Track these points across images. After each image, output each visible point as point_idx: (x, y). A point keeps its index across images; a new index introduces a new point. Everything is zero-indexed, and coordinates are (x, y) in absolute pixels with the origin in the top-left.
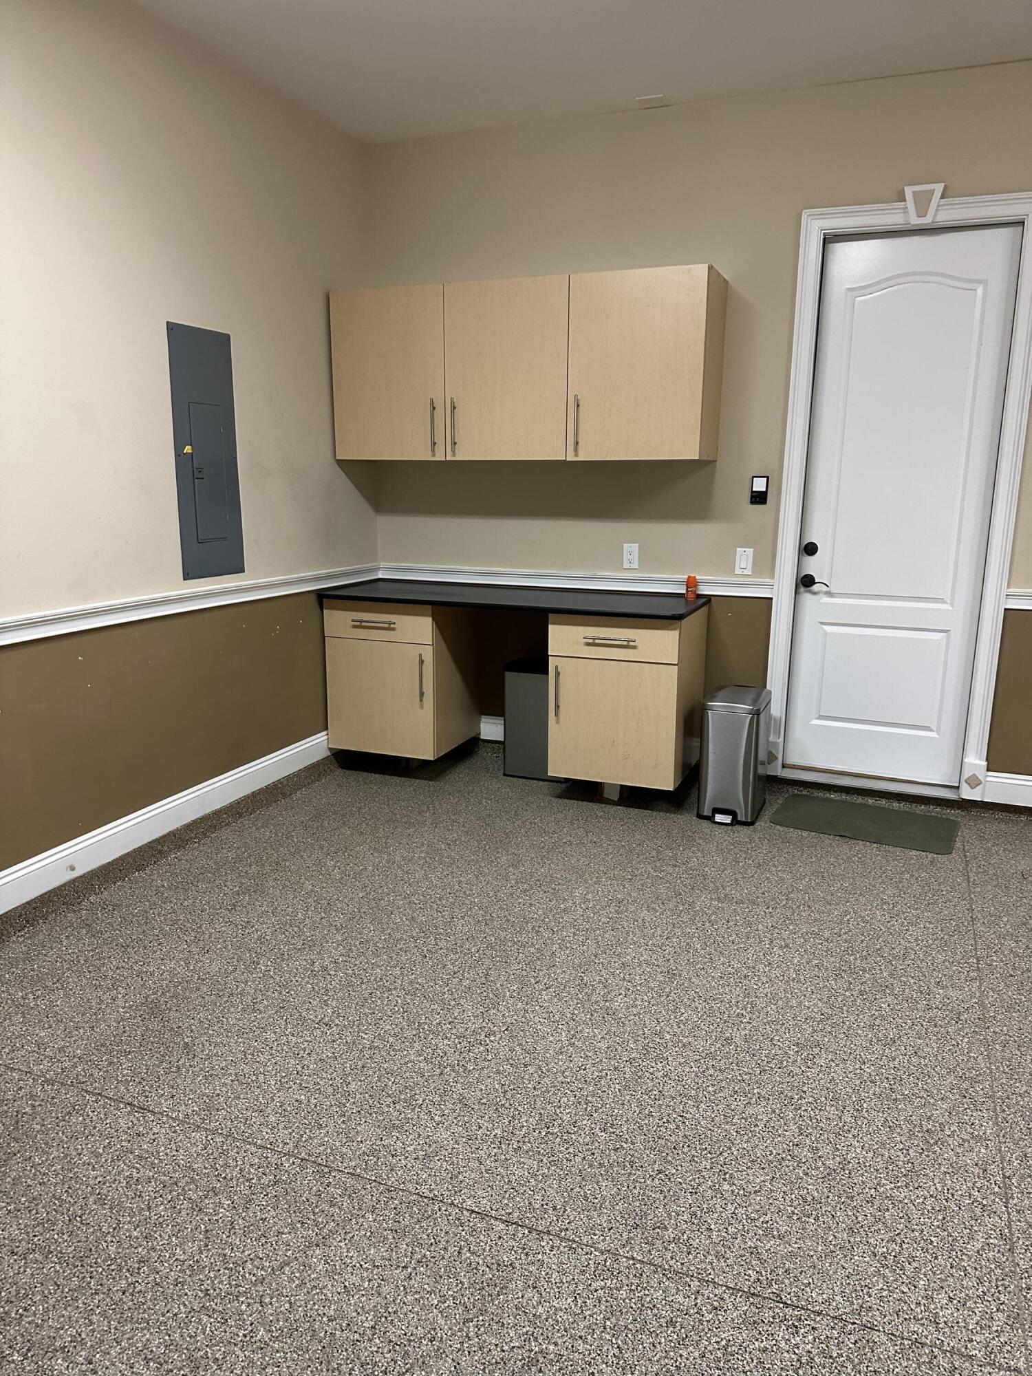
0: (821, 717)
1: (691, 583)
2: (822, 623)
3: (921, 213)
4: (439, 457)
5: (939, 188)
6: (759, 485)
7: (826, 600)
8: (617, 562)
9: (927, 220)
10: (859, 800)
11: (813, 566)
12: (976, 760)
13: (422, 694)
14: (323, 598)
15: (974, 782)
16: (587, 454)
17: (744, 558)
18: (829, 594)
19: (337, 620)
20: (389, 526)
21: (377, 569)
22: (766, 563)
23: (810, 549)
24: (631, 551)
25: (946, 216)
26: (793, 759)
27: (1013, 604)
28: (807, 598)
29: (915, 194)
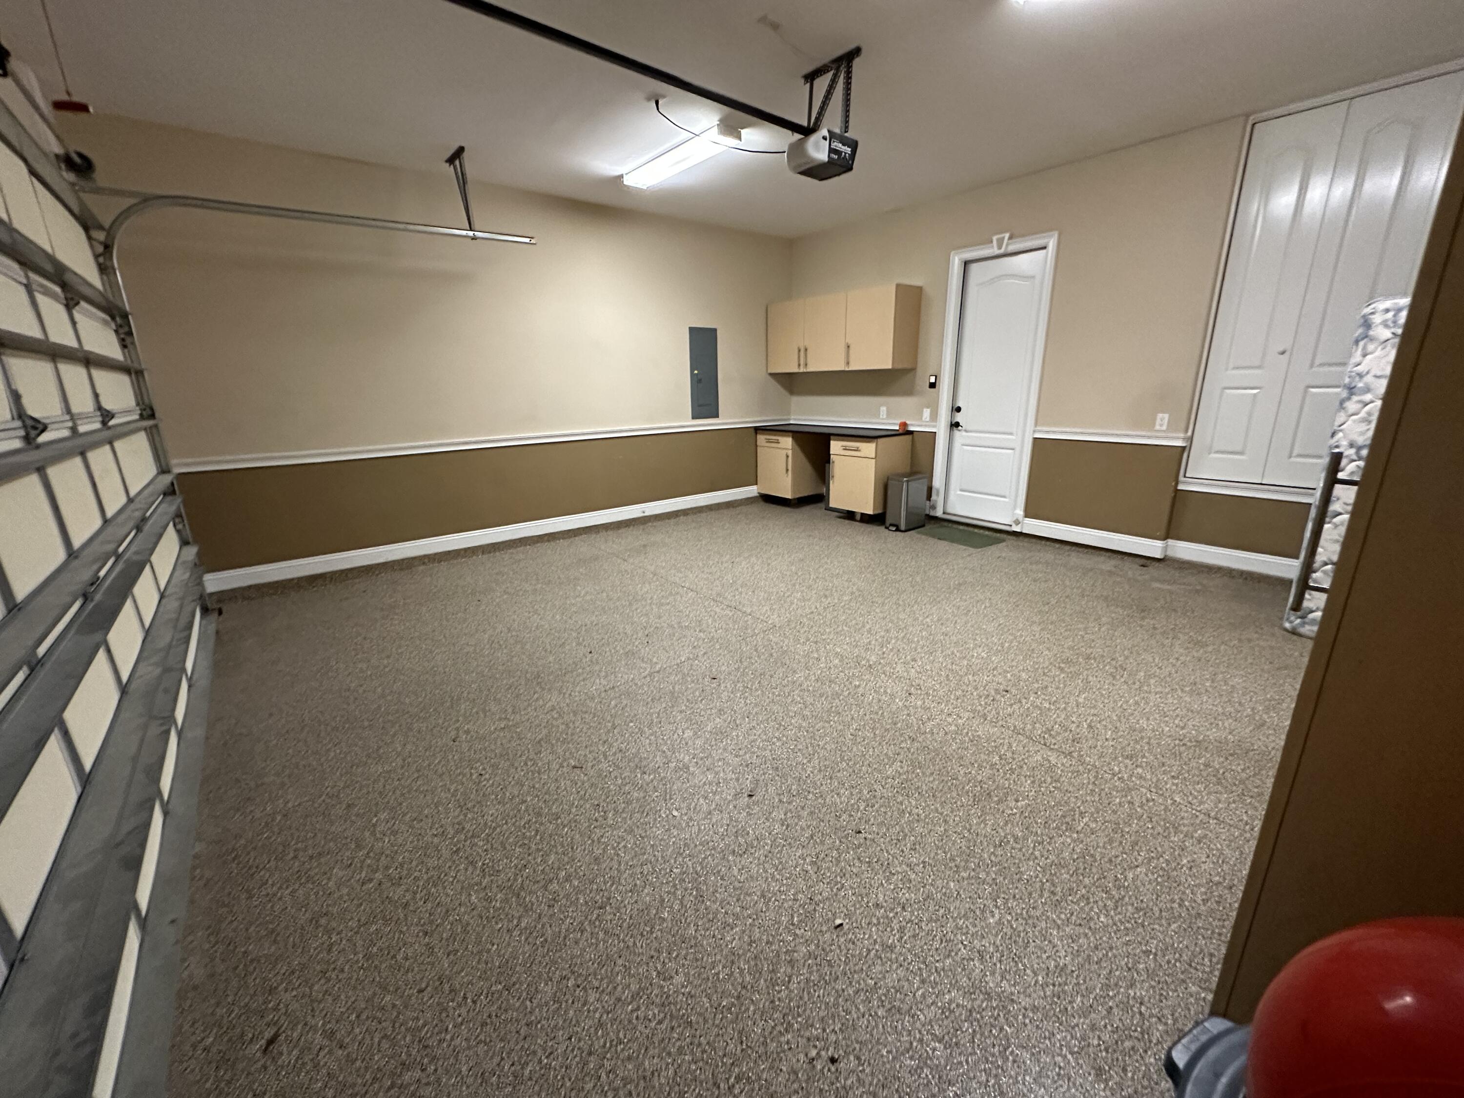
0: (962, 490)
1: (904, 425)
2: (963, 445)
3: (1000, 248)
4: (802, 370)
5: (1007, 235)
6: (933, 380)
7: (964, 433)
8: (877, 414)
9: (1002, 251)
10: (971, 529)
11: (959, 417)
12: (1020, 512)
13: (787, 470)
14: (757, 430)
15: (1017, 522)
16: (853, 367)
17: (927, 413)
18: (966, 431)
19: (761, 438)
20: (797, 401)
21: (789, 419)
22: (934, 416)
23: (959, 409)
24: (883, 409)
25: (1012, 248)
26: (949, 510)
27: (1037, 436)
28: (957, 433)
29: (997, 239)
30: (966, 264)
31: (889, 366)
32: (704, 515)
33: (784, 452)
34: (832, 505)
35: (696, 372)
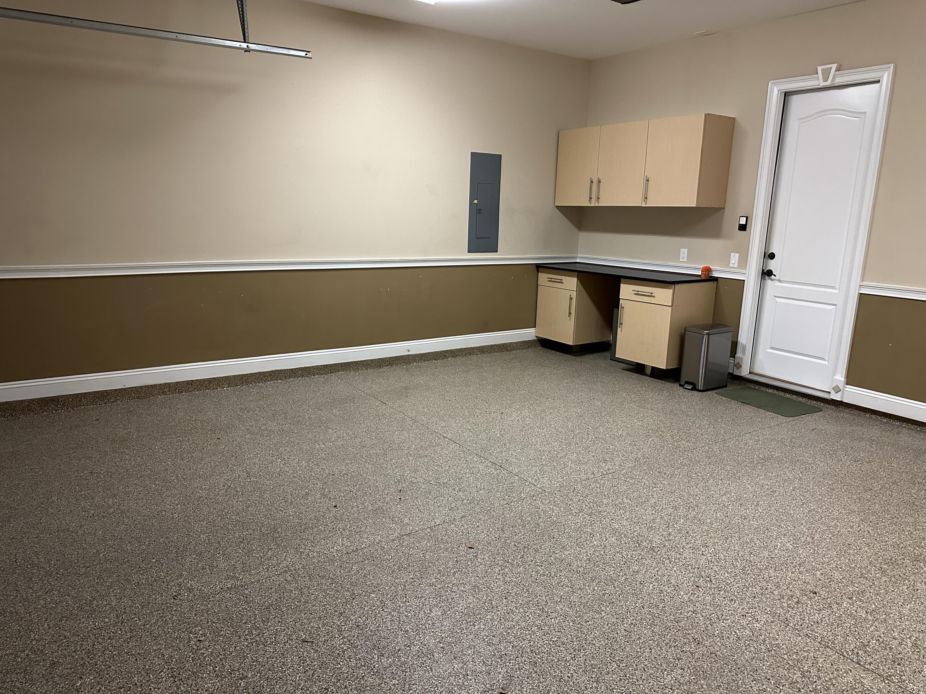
0: (772, 348)
1: (707, 270)
2: (776, 297)
3: (825, 80)
4: (593, 205)
5: (834, 66)
6: (743, 221)
7: (778, 284)
8: (677, 257)
9: (828, 83)
10: (782, 394)
11: (772, 265)
12: (840, 378)
13: (570, 313)
14: (539, 267)
15: (837, 390)
16: (651, 203)
17: (735, 258)
18: (779, 281)
19: (543, 277)
20: (585, 237)
21: (576, 258)
22: (743, 262)
23: (772, 256)
24: (684, 252)
25: (839, 81)
26: (757, 370)
27: (863, 291)
28: (769, 282)
29: (822, 70)
30: (787, 95)
31: (693, 203)
32: (474, 357)
33: (570, 293)
34: (619, 354)
35: (476, 201)
